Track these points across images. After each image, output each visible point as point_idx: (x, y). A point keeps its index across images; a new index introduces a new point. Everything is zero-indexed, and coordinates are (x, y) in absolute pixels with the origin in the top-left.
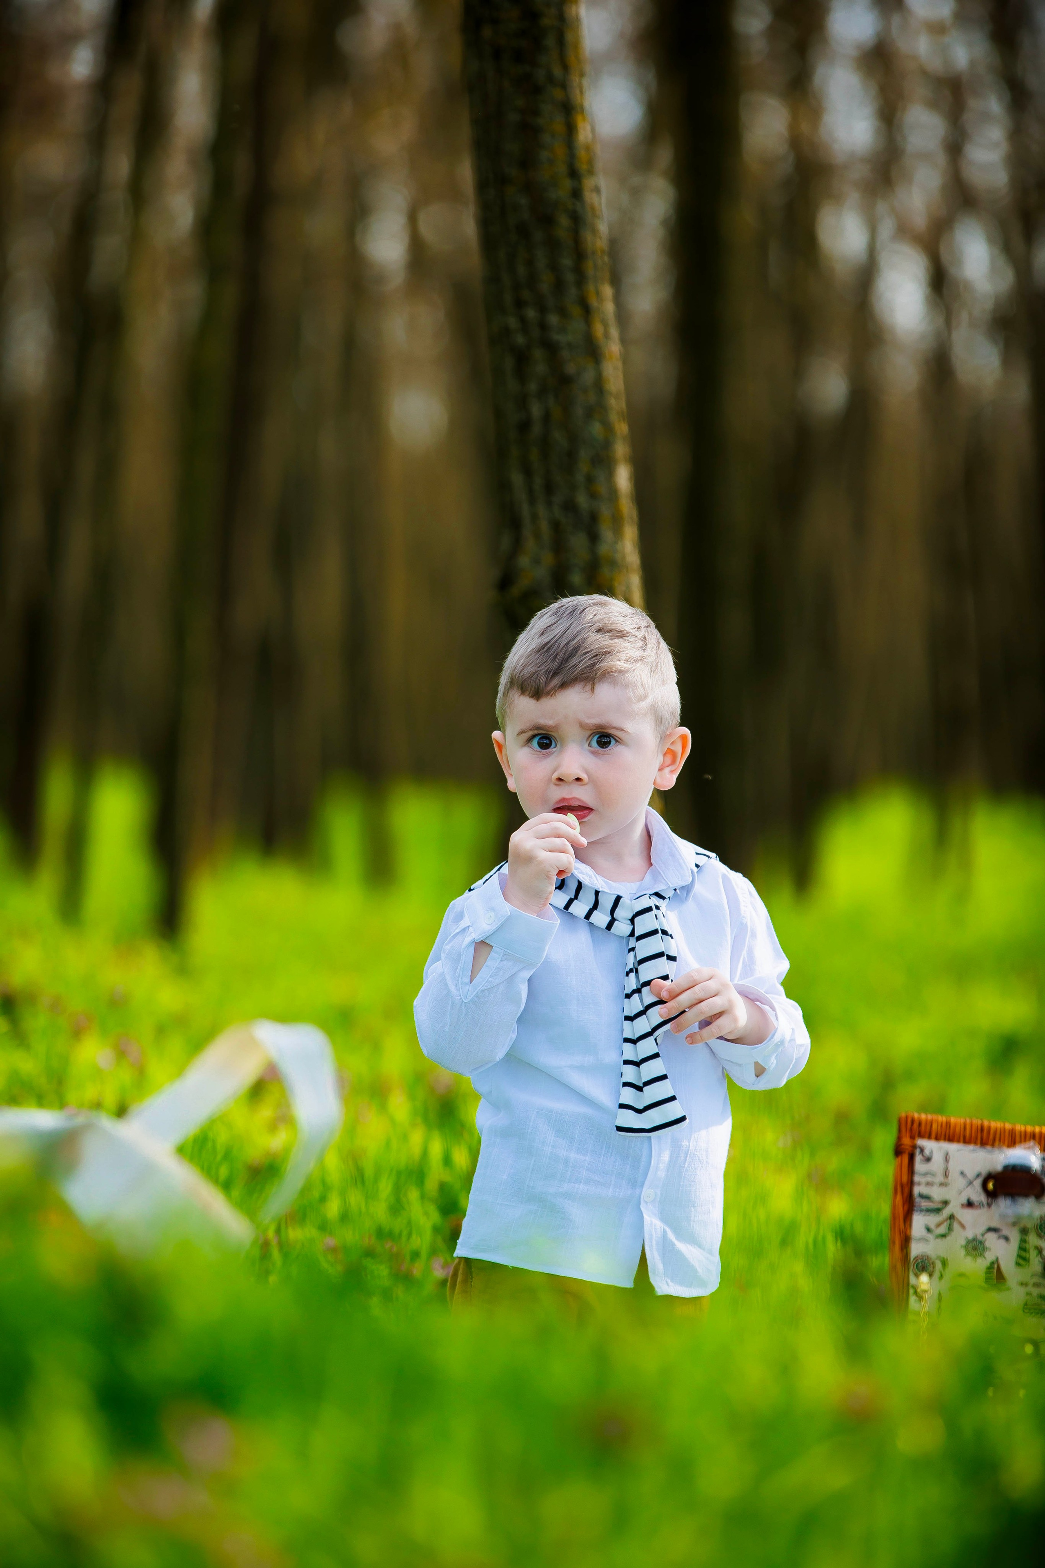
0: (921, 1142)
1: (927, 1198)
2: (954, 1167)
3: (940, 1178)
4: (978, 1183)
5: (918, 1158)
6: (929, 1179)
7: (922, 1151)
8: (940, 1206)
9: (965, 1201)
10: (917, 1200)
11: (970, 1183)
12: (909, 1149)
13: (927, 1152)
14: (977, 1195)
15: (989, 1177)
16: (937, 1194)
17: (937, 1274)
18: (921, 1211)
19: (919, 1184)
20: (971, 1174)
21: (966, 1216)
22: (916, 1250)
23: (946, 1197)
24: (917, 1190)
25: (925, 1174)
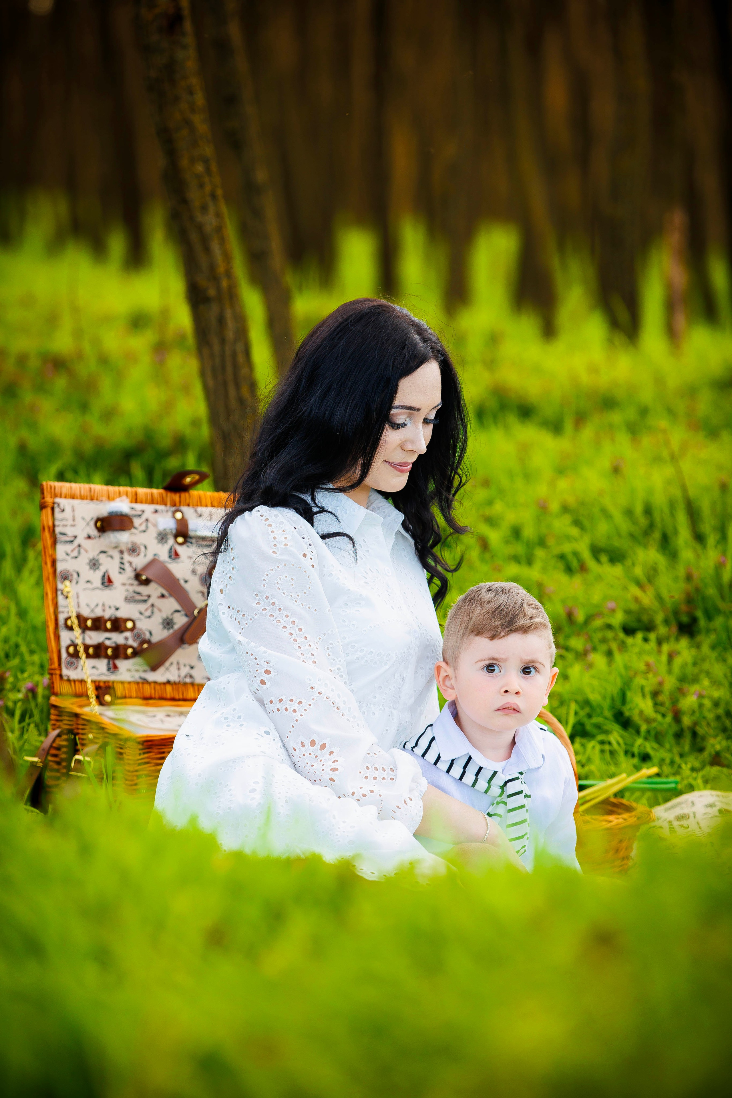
0: (58, 500)
1: (64, 534)
2: (78, 515)
3: (71, 522)
4: (92, 523)
5: (57, 510)
6: (64, 523)
7: (59, 505)
8: (72, 539)
9: (86, 536)
10: (58, 536)
11: (88, 524)
12: (51, 505)
13: (62, 506)
14: (94, 532)
15: (98, 520)
16: (70, 532)
17: (74, 581)
18: (61, 542)
19: (58, 526)
20: (88, 519)
21: (87, 544)
22: (60, 567)
23: (75, 534)
24: (57, 530)
25: (62, 520)
